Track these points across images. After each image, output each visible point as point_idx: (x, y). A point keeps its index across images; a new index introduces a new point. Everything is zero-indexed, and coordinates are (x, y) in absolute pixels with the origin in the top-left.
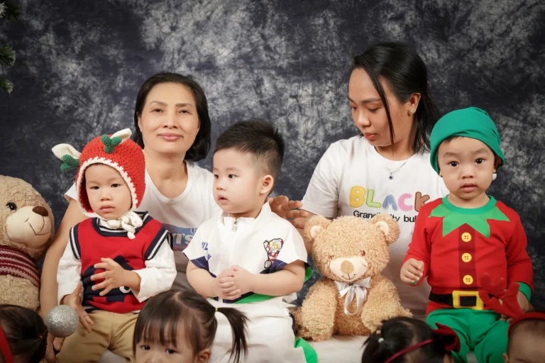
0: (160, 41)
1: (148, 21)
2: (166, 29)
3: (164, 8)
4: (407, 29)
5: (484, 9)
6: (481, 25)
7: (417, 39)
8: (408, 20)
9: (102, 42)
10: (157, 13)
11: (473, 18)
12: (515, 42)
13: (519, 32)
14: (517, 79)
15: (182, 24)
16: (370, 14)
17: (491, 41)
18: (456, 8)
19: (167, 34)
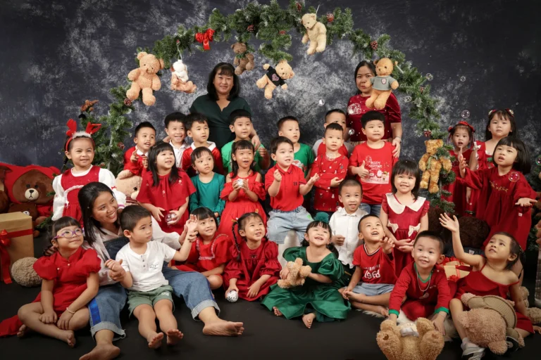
0: (180, 108)
1: (176, 100)
2: (183, 103)
3: (182, 95)
4: (273, 108)
5: (301, 103)
6: (300, 109)
7: (277, 112)
8: (274, 105)
9: (157, 107)
10: (179, 97)
11: (297, 106)
12: (311, 116)
13: (313, 113)
14: (312, 129)
15: (189, 101)
16: (260, 102)
17: (303, 115)
18: (291, 102)
19: (182, 105)
